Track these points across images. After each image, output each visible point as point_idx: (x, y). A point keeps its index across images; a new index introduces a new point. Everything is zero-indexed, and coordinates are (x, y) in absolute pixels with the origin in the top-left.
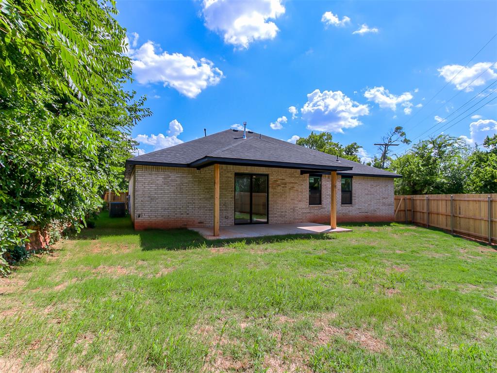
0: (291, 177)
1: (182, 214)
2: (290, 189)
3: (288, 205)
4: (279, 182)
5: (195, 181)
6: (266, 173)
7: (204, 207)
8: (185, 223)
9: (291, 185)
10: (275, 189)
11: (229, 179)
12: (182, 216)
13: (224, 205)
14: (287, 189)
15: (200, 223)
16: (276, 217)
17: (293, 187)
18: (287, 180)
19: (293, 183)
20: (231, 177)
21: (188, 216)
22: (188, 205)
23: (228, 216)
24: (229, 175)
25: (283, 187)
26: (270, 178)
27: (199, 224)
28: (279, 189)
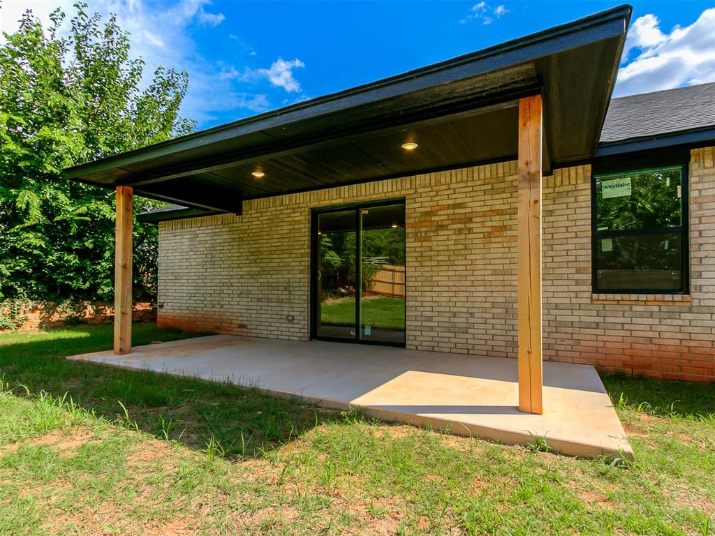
0: (494, 191)
1: (213, 306)
2: (488, 236)
3: (480, 292)
4: (441, 217)
5: (234, 240)
6: (397, 194)
7: (249, 292)
8: (218, 325)
9: (496, 221)
10: (427, 239)
11: (296, 227)
12: (214, 309)
13: (286, 290)
14: (477, 237)
15: (241, 326)
16: (431, 329)
17: (503, 228)
18: (476, 206)
19: (500, 212)
20: (299, 222)
21: (222, 310)
22: (222, 288)
23: (293, 317)
24: (296, 216)
25: (460, 231)
26: (409, 206)
27: (239, 330)
28: (442, 240)
